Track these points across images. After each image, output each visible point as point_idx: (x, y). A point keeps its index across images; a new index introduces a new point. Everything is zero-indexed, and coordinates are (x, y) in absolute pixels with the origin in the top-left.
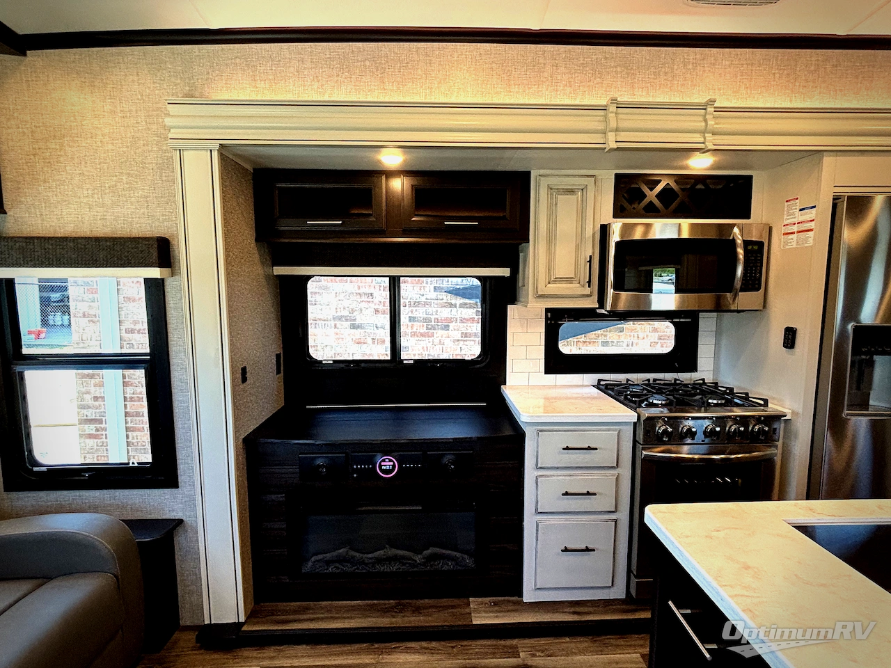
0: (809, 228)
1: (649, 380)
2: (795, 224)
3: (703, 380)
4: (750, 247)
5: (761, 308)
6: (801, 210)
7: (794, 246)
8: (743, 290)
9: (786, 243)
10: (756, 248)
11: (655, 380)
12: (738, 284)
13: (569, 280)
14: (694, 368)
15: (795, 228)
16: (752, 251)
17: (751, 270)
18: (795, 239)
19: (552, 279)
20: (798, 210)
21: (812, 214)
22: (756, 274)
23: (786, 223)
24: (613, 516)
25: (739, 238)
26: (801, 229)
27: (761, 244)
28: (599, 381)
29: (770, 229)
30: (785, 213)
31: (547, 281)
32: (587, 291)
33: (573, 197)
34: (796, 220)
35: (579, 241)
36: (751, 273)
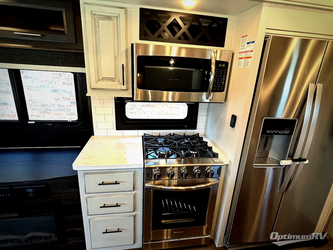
0: (249, 56)
1: (171, 134)
2: (244, 52)
3: (198, 134)
4: (220, 65)
5: (223, 102)
6: (248, 43)
7: (242, 67)
8: (213, 91)
9: (239, 64)
10: (224, 65)
11: (174, 134)
12: (211, 87)
13: (112, 80)
14: (195, 128)
15: (244, 55)
16: (222, 68)
17: (220, 79)
18: (243, 63)
19: (101, 78)
20: (247, 43)
21: (251, 47)
22: (222, 82)
23: (240, 51)
25: (213, 60)
26: (246, 56)
27: (227, 63)
28: (145, 134)
29: (233, 54)
30: (241, 45)
31: (97, 79)
32: (124, 87)
34: (244, 50)
35: (116, 54)
36: (220, 81)
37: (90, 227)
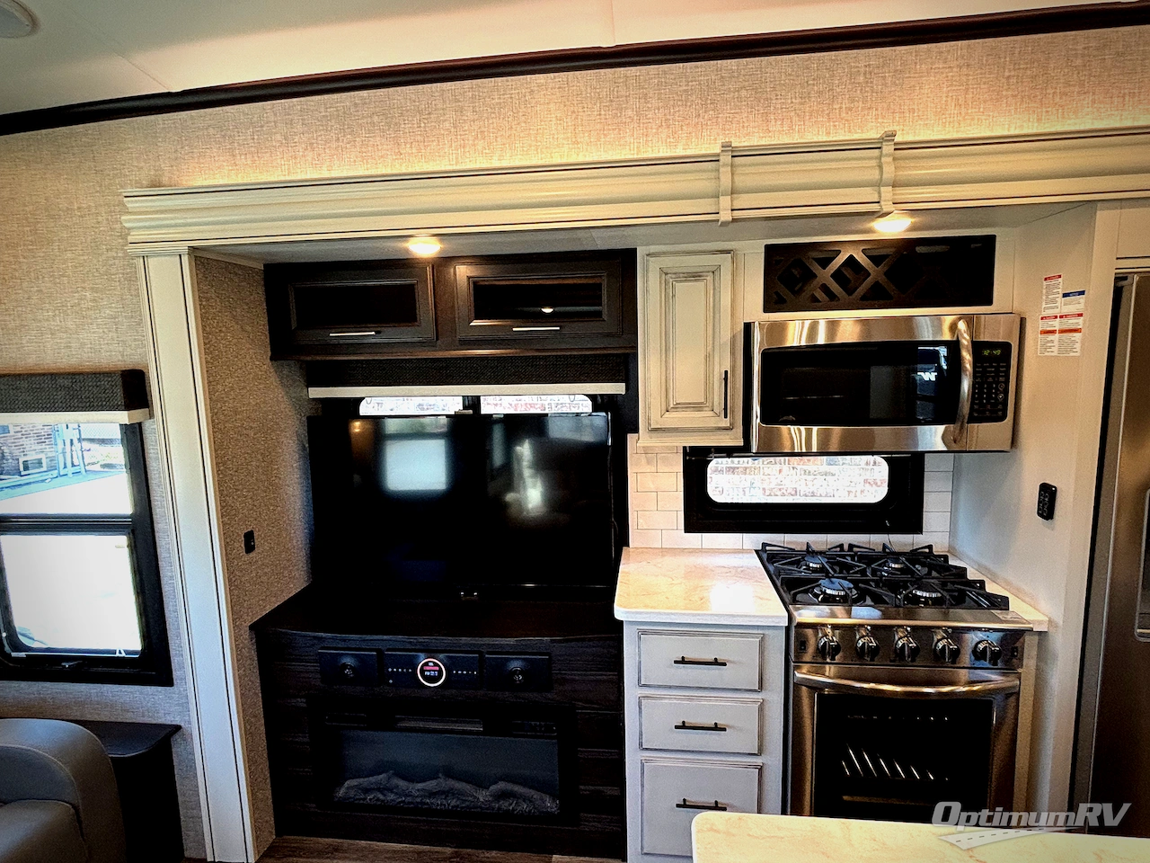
0: (1073, 327)
1: (841, 546)
2: (1056, 317)
3: (930, 547)
4: (986, 353)
5: (1007, 448)
6: (1065, 295)
7: (1055, 354)
8: (972, 420)
9: (1045, 347)
10: (998, 352)
11: (851, 546)
12: (965, 408)
13: (697, 407)
14: (918, 529)
15: (1056, 325)
16: (992, 358)
17: (990, 388)
18: (1056, 343)
19: (672, 406)
20: (1061, 295)
21: (1077, 305)
22: (997, 394)
23: (1044, 314)
24: (758, 761)
25: (965, 338)
26: (1065, 327)
27: (1006, 347)
28: (764, 545)
29: (1023, 321)
30: (1044, 298)
31: (664, 408)
32: (725, 423)
33: (701, 285)
34: (1056, 312)
35: (710, 348)
36: (989, 394)
37: (642, 786)
